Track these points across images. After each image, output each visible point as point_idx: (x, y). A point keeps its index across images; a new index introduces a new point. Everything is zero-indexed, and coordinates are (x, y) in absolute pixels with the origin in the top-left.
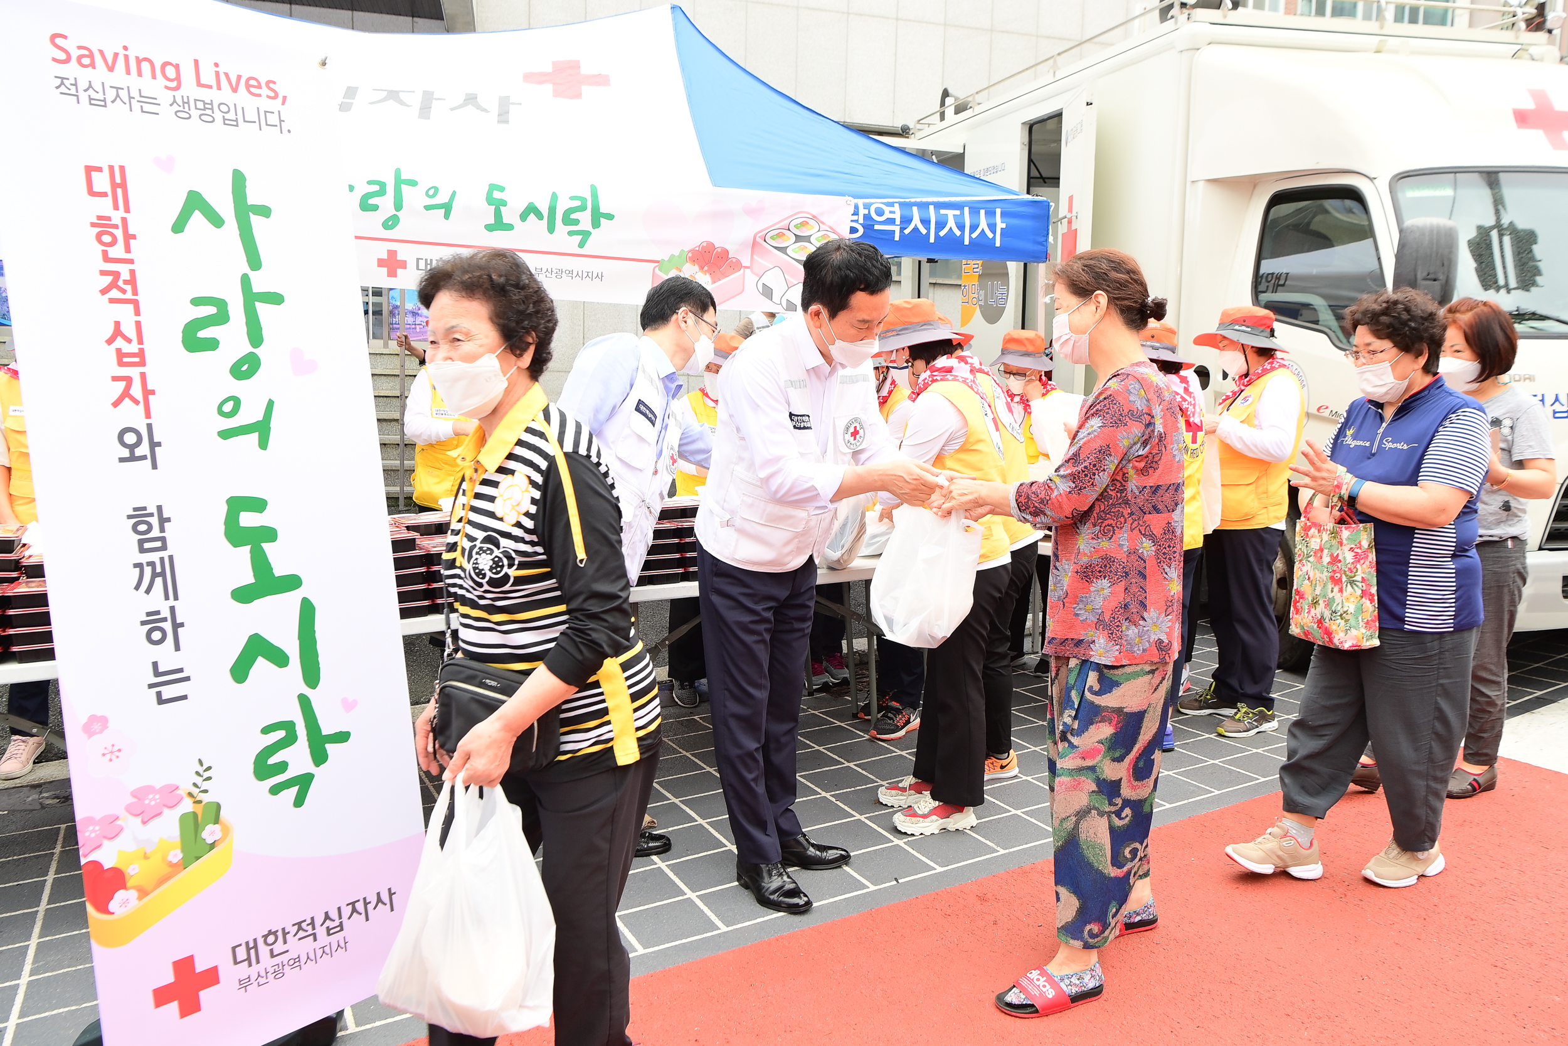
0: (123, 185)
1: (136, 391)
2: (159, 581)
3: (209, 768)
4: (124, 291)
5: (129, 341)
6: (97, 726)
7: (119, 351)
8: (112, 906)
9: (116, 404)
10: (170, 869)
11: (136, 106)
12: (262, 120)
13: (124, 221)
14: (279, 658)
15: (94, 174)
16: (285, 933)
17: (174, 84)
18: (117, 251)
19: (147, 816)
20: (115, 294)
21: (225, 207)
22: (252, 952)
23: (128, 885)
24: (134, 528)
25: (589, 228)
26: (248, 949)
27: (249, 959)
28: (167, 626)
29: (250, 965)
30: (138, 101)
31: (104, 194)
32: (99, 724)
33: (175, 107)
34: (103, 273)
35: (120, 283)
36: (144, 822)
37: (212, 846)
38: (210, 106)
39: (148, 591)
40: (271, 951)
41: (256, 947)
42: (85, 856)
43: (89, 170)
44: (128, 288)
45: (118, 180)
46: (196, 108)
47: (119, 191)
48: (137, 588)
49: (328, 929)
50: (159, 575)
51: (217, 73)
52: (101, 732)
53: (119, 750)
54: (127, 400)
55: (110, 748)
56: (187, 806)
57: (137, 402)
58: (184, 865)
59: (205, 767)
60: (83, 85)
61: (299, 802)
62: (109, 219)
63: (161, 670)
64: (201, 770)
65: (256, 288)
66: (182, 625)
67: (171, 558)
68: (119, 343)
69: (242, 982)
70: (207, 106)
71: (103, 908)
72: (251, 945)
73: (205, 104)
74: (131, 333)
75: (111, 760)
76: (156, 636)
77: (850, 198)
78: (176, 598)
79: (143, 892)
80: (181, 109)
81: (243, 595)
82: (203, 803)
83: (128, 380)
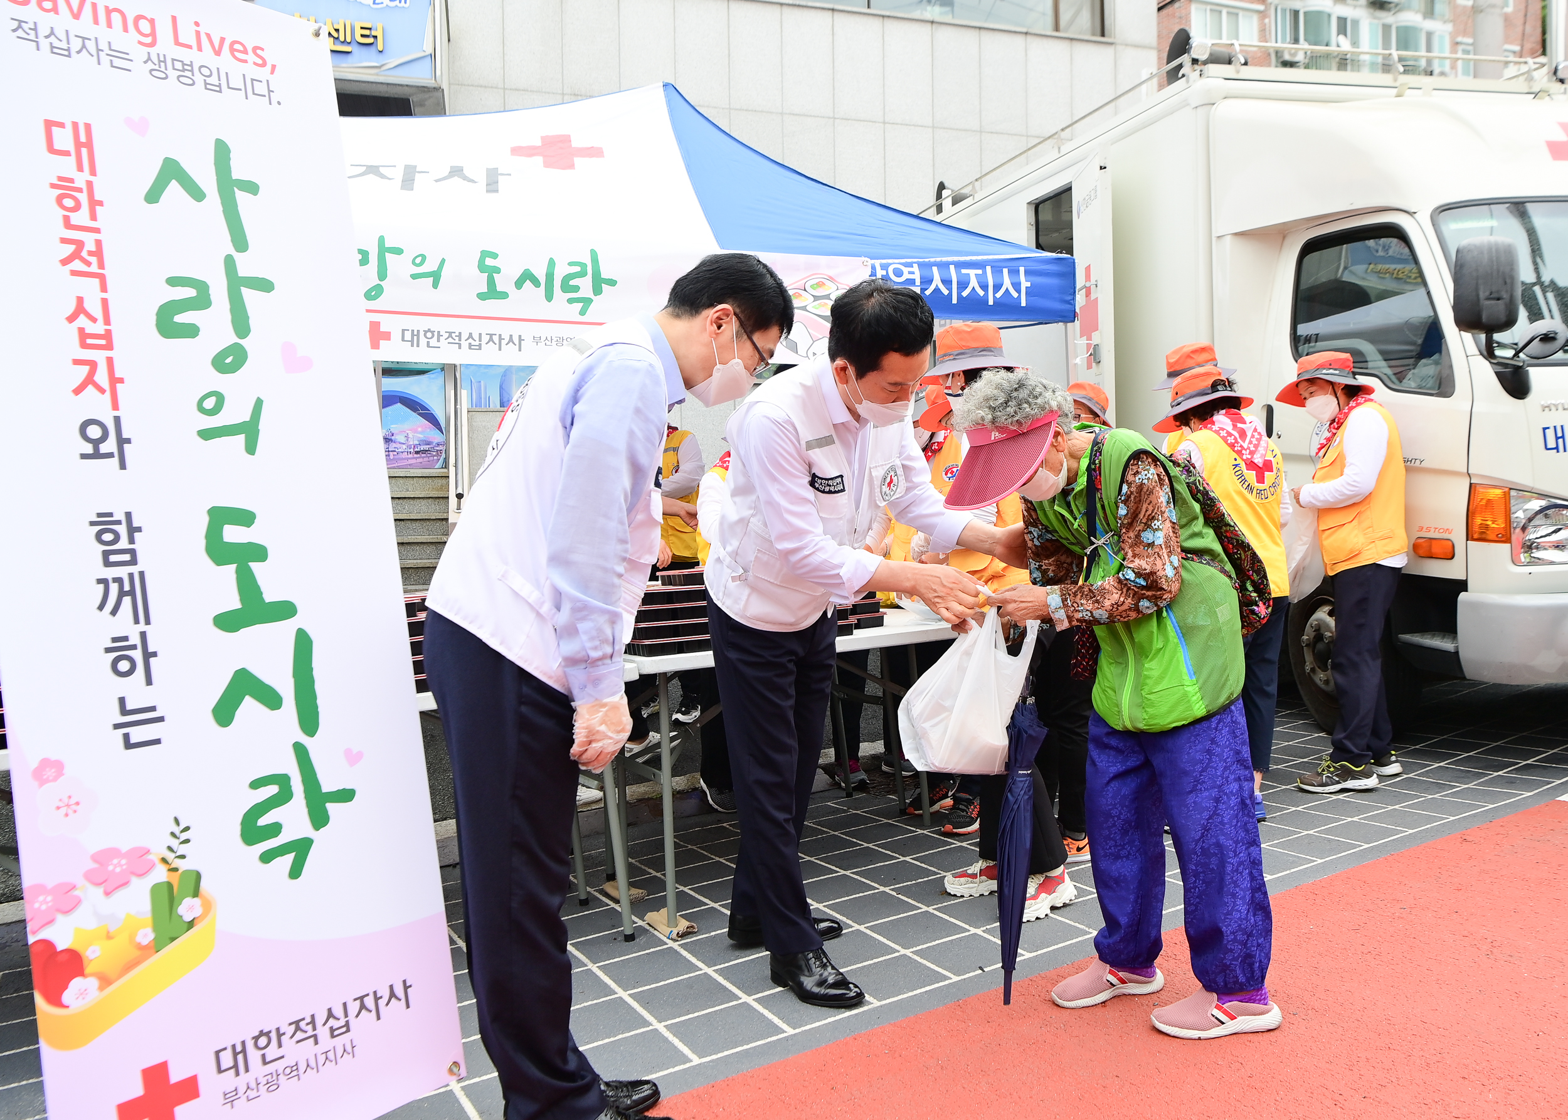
0: (89, 145)
1: (102, 377)
2: (127, 600)
3: (187, 829)
4: (89, 264)
5: (94, 320)
6: (50, 773)
7: (81, 330)
8: (67, 997)
9: (78, 391)
10: (137, 953)
11: (105, 60)
12: (248, 87)
13: (90, 184)
14: (271, 699)
15: (55, 130)
16: (280, 1035)
17: (149, 40)
18: (81, 218)
19: (111, 885)
20: (77, 265)
21: (206, 177)
22: (240, 1057)
23: (87, 971)
24: (98, 536)
25: (590, 295)
26: (235, 1054)
27: (236, 1066)
28: (137, 655)
29: (237, 1074)
30: (108, 55)
31: (67, 153)
32: (53, 770)
33: (150, 65)
34: (64, 241)
35: (84, 254)
36: (107, 894)
37: (191, 924)
38: (189, 68)
39: (114, 612)
40: (264, 1056)
41: (244, 1051)
42: (34, 933)
43: (50, 125)
44: (93, 260)
45: (83, 139)
46: (174, 69)
47: (84, 151)
48: (101, 607)
49: (332, 1030)
50: (127, 594)
51: (198, 33)
52: (55, 779)
53: (78, 803)
54: (90, 387)
55: (66, 800)
56: (160, 874)
57: (102, 391)
58: (156, 947)
59: (182, 827)
60: (43, 31)
61: (295, 872)
62: (72, 181)
63: (129, 707)
64: (177, 830)
65: (243, 272)
66: (155, 654)
67: (142, 574)
68: (82, 321)
69: (228, 1096)
70: (186, 67)
71: (55, 1000)
72: (239, 1048)
73: (184, 64)
74: (96, 310)
75: (67, 815)
76: (124, 666)
77: (866, 259)
78: (148, 622)
79: (105, 981)
80: (157, 67)
81: (227, 622)
82: (180, 871)
83: (93, 365)
